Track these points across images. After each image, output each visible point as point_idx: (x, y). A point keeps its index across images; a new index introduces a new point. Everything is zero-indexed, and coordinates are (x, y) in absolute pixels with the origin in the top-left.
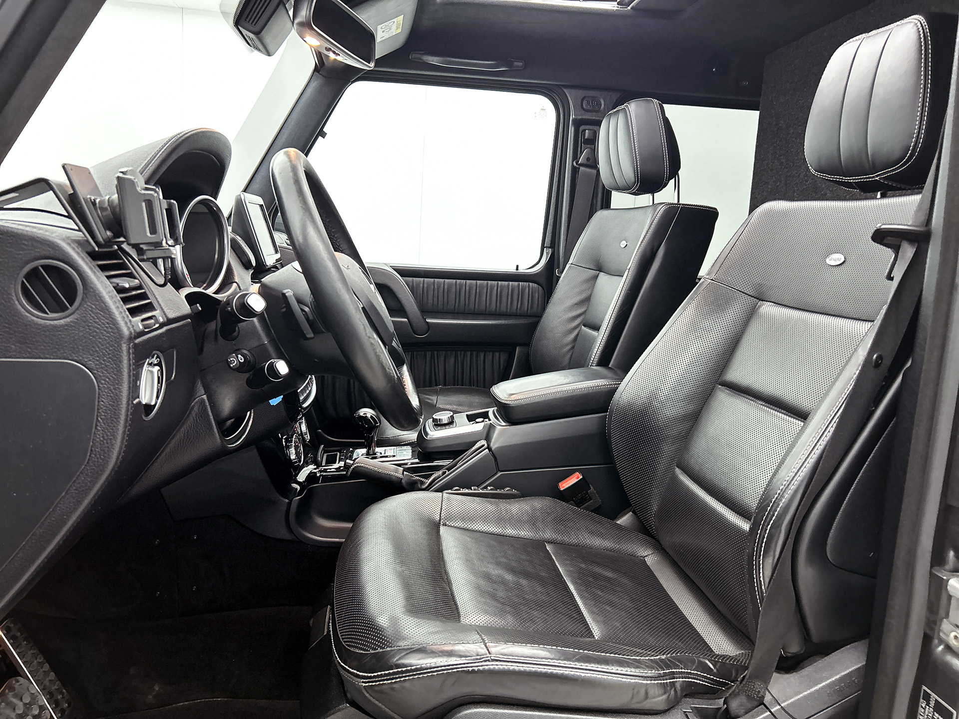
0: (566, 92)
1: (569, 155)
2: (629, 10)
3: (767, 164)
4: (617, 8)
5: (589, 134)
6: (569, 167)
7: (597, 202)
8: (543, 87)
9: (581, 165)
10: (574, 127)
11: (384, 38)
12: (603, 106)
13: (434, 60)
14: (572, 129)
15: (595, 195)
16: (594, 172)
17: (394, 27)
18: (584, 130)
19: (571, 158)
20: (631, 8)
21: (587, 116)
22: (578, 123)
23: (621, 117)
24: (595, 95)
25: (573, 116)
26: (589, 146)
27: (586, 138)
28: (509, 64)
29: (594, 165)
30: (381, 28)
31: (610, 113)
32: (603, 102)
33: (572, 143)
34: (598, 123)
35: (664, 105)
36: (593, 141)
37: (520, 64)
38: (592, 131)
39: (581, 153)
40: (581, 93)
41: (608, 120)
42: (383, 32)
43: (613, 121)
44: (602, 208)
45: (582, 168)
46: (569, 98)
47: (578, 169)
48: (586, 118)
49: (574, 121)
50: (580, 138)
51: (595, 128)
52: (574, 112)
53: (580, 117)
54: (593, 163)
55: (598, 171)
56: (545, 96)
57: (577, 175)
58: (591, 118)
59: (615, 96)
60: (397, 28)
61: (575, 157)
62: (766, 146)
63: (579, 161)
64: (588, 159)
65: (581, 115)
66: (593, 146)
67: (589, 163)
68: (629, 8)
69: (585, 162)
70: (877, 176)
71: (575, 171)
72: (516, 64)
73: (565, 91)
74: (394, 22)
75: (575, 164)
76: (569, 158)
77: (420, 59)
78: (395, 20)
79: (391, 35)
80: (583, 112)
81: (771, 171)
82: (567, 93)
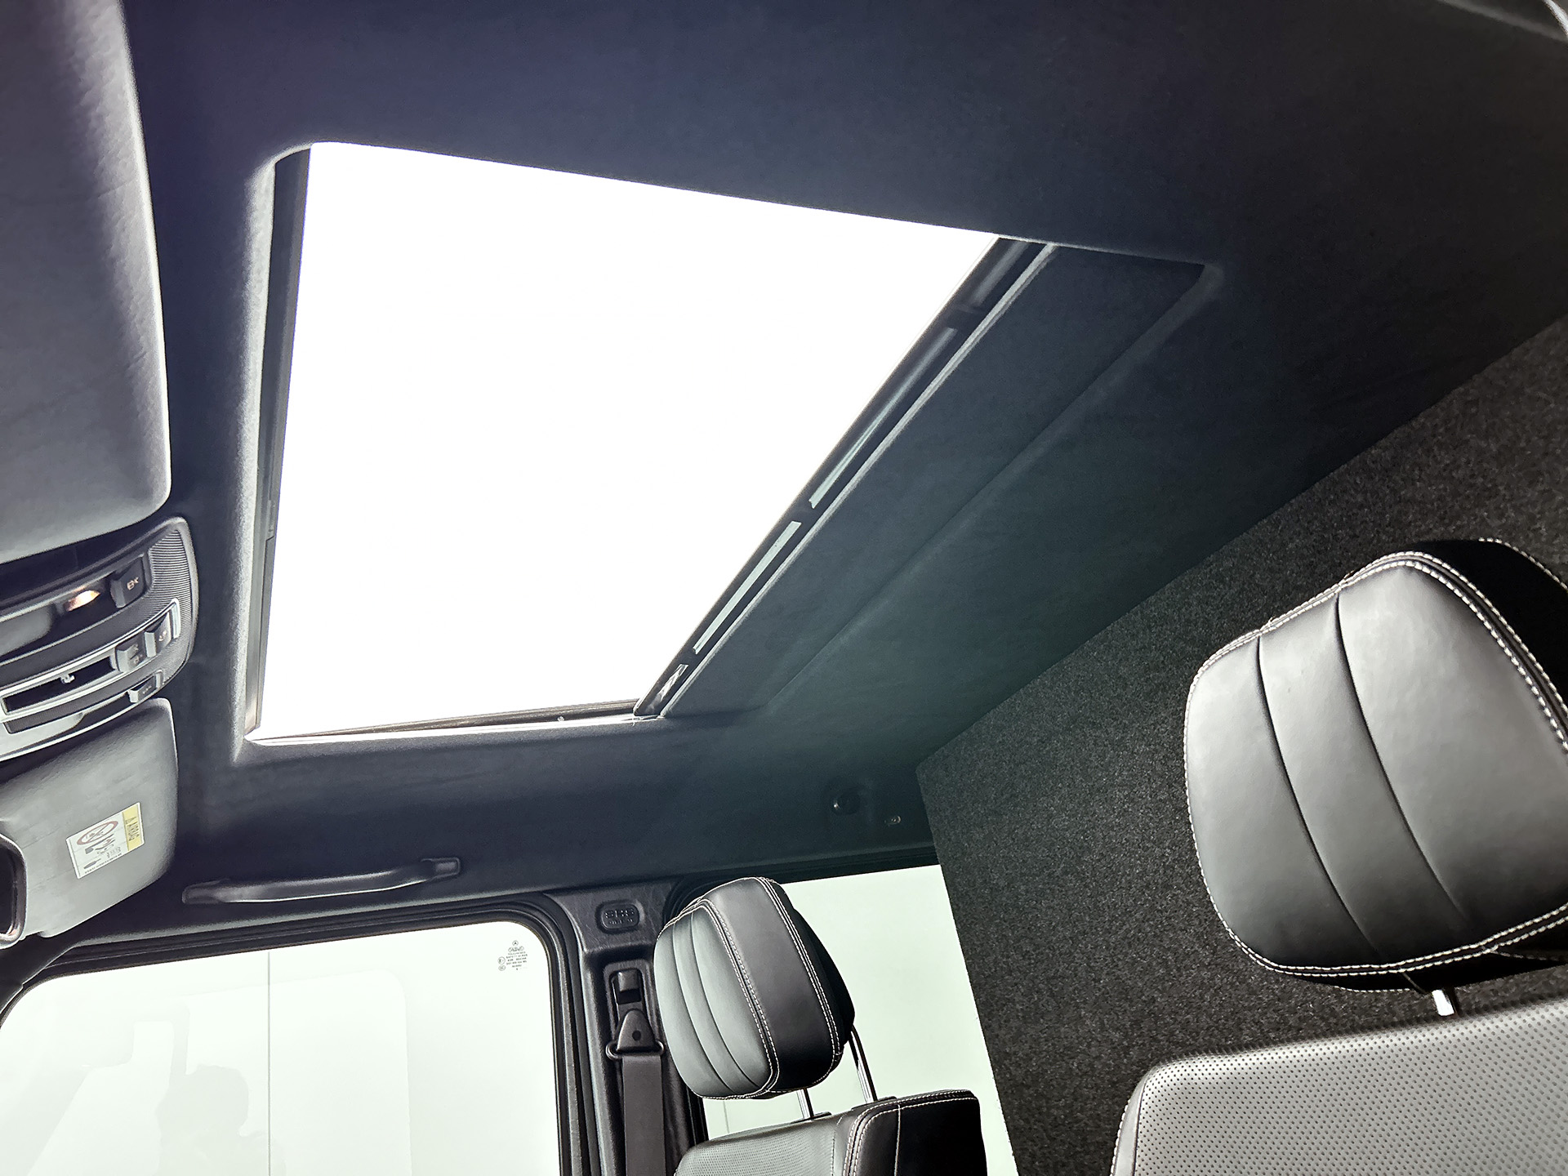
0: (559, 903)
1: (593, 1035)
2: (660, 721)
3: (996, 962)
4: (636, 721)
5: (627, 979)
6: (596, 1063)
7: (675, 1128)
8: (509, 903)
9: (623, 1052)
10: (592, 971)
11: (95, 867)
12: (642, 916)
13: (245, 894)
14: (587, 978)
15: (668, 1113)
16: (656, 1059)
17: (119, 836)
18: (615, 974)
19: (598, 1042)
20: (666, 716)
21: (614, 943)
22: (598, 963)
23: (698, 929)
24: (623, 898)
25: (585, 950)
26: (630, 1005)
27: (622, 987)
28: (428, 870)
29: (652, 1044)
30: (80, 842)
31: (665, 927)
32: (640, 908)
33: (593, 1006)
34: (646, 953)
35: (782, 886)
36: (638, 994)
37: (451, 865)
38: (632, 973)
39: (618, 1024)
40: (591, 899)
41: (668, 942)
42: (88, 851)
43: (679, 942)
44: (691, 1145)
45: (626, 1059)
46: (569, 914)
47: (617, 1064)
48: (613, 946)
49: (590, 959)
50: (608, 993)
51: (637, 964)
52: (585, 939)
53: (601, 948)
54: (651, 1041)
55: (665, 1055)
56: (513, 921)
57: (619, 1077)
58: (622, 945)
59: (663, 891)
60: (131, 837)
61: (607, 1037)
62: (978, 927)
63: (616, 1045)
64: (636, 1035)
65: (601, 944)
66: (641, 1003)
67: (638, 1044)
68: (661, 717)
69: (631, 1043)
70: (1488, 946)
71: (612, 1069)
72: (442, 866)
73: (556, 900)
74: (116, 823)
75: (609, 1054)
76: (594, 1044)
77: (212, 898)
78: (118, 817)
79: (115, 856)
80: (604, 936)
81: (1010, 972)
82: (561, 905)
